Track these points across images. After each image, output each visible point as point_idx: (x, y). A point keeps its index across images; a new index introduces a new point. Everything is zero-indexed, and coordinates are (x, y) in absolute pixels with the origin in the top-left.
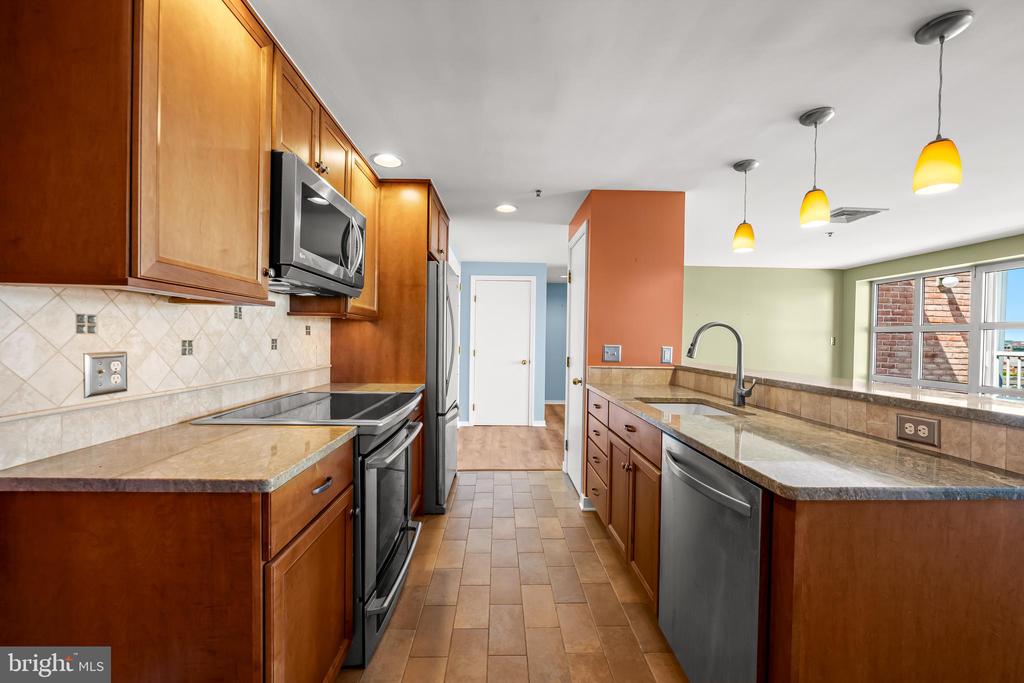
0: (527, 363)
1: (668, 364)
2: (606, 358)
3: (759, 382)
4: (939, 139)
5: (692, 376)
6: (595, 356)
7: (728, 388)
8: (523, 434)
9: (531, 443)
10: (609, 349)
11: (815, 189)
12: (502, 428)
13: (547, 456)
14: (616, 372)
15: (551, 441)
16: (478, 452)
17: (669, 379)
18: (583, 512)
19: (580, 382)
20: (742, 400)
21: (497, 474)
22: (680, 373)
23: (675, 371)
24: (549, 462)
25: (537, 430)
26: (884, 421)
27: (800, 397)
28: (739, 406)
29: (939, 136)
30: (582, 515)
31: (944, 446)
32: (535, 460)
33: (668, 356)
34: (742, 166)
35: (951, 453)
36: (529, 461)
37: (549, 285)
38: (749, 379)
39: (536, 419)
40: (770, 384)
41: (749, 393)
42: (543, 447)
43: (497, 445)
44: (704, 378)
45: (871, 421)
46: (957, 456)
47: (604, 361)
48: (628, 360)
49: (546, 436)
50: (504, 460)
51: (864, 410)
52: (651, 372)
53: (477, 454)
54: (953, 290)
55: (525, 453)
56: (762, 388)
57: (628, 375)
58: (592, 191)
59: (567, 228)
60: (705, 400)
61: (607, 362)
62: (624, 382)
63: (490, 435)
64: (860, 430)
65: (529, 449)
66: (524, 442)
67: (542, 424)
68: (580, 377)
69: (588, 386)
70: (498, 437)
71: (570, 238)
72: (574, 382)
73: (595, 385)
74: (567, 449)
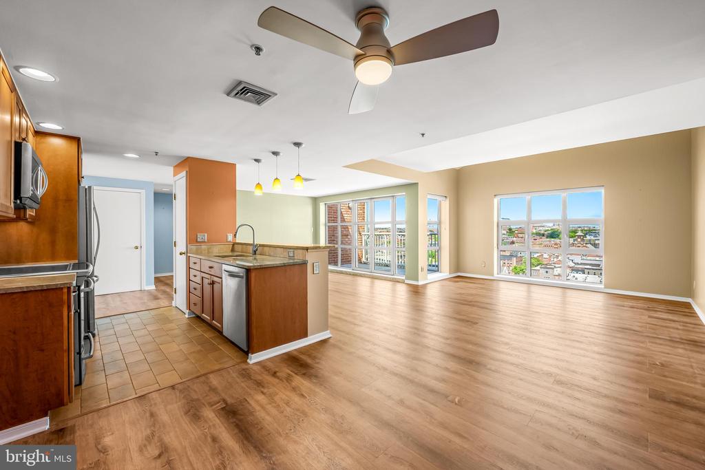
0: (139, 248)
1: (230, 242)
2: (199, 240)
3: (261, 245)
6: (192, 239)
7: (251, 249)
8: (138, 295)
9: (146, 298)
10: (200, 237)
12: (119, 294)
13: (160, 301)
14: (204, 247)
15: (161, 294)
17: (231, 248)
18: (189, 318)
19: (184, 253)
20: (255, 253)
22: (236, 246)
23: (233, 245)
24: (161, 304)
25: (149, 292)
28: (254, 255)
30: (188, 321)
31: (295, 256)
32: (152, 305)
33: (230, 238)
36: (148, 306)
37: (156, 194)
38: (257, 245)
39: (147, 285)
40: (263, 246)
41: (257, 250)
42: (156, 298)
43: (119, 303)
44: (244, 246)
45: (284, 253)
47: (197, 242)
48: (210, 241)
49: (157, 294)
51: (283, 250)
52: (221, 246)
55: (144, 303)
56: (261, 248)
57: (210, 248)
58: (189, 157)
59: (172, 169)
61: (200, 242)
62: (208, 251)
65: (146, 301)
66: (140, 298)
67: (153, 287)
68: (184, 250)
69: (189, 255)
70: (118, 299)
71: (174, 176)
72: (181, 254)
73: (193, 254)
74: (175, 293)
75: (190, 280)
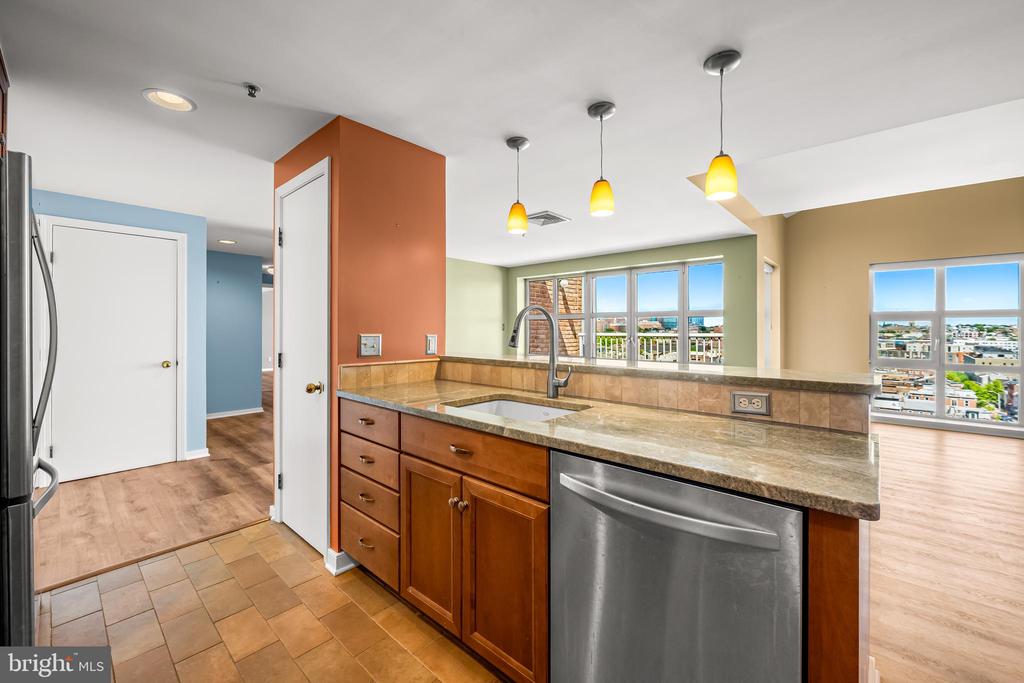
0: (173, 365)
1: (432, 355)
2: (364, 352)
4: (722, 155)
5: (469, 366)
6: (345, 349)
8: (170, 478)
9: (193, 488)
10: (372, 343)
11: (602, 180)
12: (124, 477)
13: (234, 504)
14: (375, 370)
15: (230, 476)
16: (83, 535)
17: (434, 373)
18: (337, 576)
19: (318, 388)
20: (556, 391)
21: (147, 568)
22: (448, 366)
23: (440, 363)
24: (242, 512)
25: (195, 465)
26: (717, 398)
27: (621, 383)
28: (554, 397)
29: (722, 152)
30: (338, 582)
31: (775, 414)
32: (215, 516)
33: (433, 348)
34: (515, 142)
35: (782, 421)
36: (204, 521)
39: (191, 447)
41: (566, 383)
42: (217, 490)
43: (123, 509)
44: (487, 369)
45: (704, 399)
46: (788, 422)
47: (359, 355)
48: (388, 354)
49: (218, 472)
50: (152, 535)
51: (697, 389)
52: (416, 367)
53: (80, 541)
54: (566, 290)
55: (192, 511)
57: (390, 372)
58: (339, 117)
59: (269, 169)
60: (509, 395)
61: (364, 357)
62: (386, 382)
63: (100, 494)
64: (692, 409)
65: (195, 500)
66: (178, 490)
67: (204, 453)
68: (320, 379)
69: (338, 394)
70: (122, 494)
71: (277, 185)
72: (309, 390)
73: (350, 391)
74: (280, 487)
75: (340, 465)
